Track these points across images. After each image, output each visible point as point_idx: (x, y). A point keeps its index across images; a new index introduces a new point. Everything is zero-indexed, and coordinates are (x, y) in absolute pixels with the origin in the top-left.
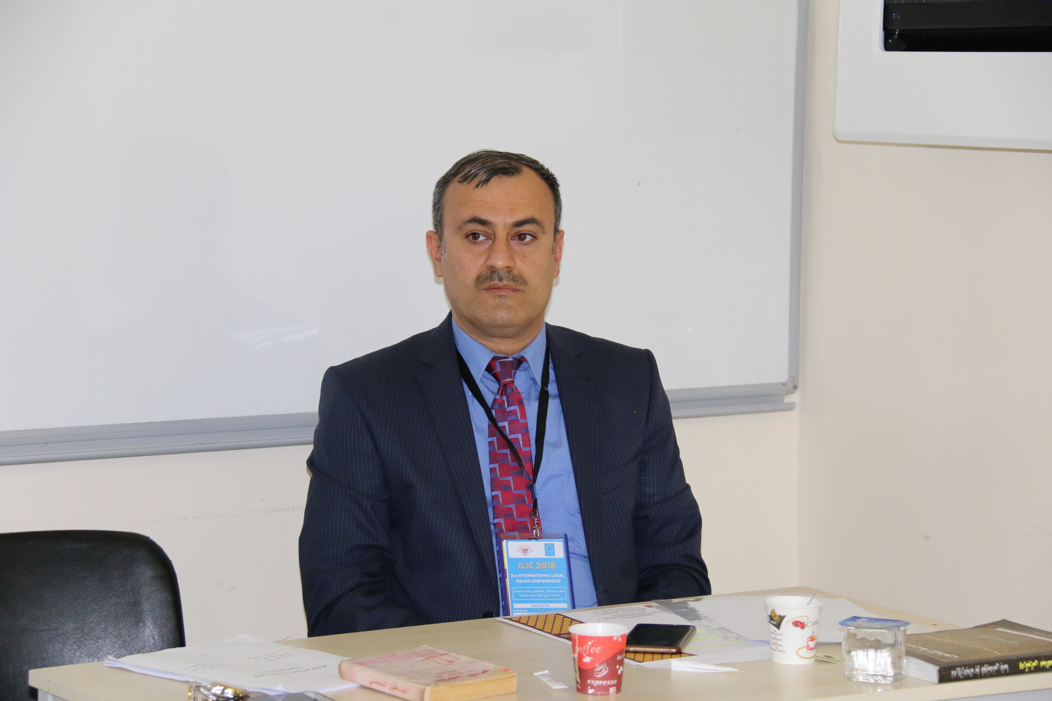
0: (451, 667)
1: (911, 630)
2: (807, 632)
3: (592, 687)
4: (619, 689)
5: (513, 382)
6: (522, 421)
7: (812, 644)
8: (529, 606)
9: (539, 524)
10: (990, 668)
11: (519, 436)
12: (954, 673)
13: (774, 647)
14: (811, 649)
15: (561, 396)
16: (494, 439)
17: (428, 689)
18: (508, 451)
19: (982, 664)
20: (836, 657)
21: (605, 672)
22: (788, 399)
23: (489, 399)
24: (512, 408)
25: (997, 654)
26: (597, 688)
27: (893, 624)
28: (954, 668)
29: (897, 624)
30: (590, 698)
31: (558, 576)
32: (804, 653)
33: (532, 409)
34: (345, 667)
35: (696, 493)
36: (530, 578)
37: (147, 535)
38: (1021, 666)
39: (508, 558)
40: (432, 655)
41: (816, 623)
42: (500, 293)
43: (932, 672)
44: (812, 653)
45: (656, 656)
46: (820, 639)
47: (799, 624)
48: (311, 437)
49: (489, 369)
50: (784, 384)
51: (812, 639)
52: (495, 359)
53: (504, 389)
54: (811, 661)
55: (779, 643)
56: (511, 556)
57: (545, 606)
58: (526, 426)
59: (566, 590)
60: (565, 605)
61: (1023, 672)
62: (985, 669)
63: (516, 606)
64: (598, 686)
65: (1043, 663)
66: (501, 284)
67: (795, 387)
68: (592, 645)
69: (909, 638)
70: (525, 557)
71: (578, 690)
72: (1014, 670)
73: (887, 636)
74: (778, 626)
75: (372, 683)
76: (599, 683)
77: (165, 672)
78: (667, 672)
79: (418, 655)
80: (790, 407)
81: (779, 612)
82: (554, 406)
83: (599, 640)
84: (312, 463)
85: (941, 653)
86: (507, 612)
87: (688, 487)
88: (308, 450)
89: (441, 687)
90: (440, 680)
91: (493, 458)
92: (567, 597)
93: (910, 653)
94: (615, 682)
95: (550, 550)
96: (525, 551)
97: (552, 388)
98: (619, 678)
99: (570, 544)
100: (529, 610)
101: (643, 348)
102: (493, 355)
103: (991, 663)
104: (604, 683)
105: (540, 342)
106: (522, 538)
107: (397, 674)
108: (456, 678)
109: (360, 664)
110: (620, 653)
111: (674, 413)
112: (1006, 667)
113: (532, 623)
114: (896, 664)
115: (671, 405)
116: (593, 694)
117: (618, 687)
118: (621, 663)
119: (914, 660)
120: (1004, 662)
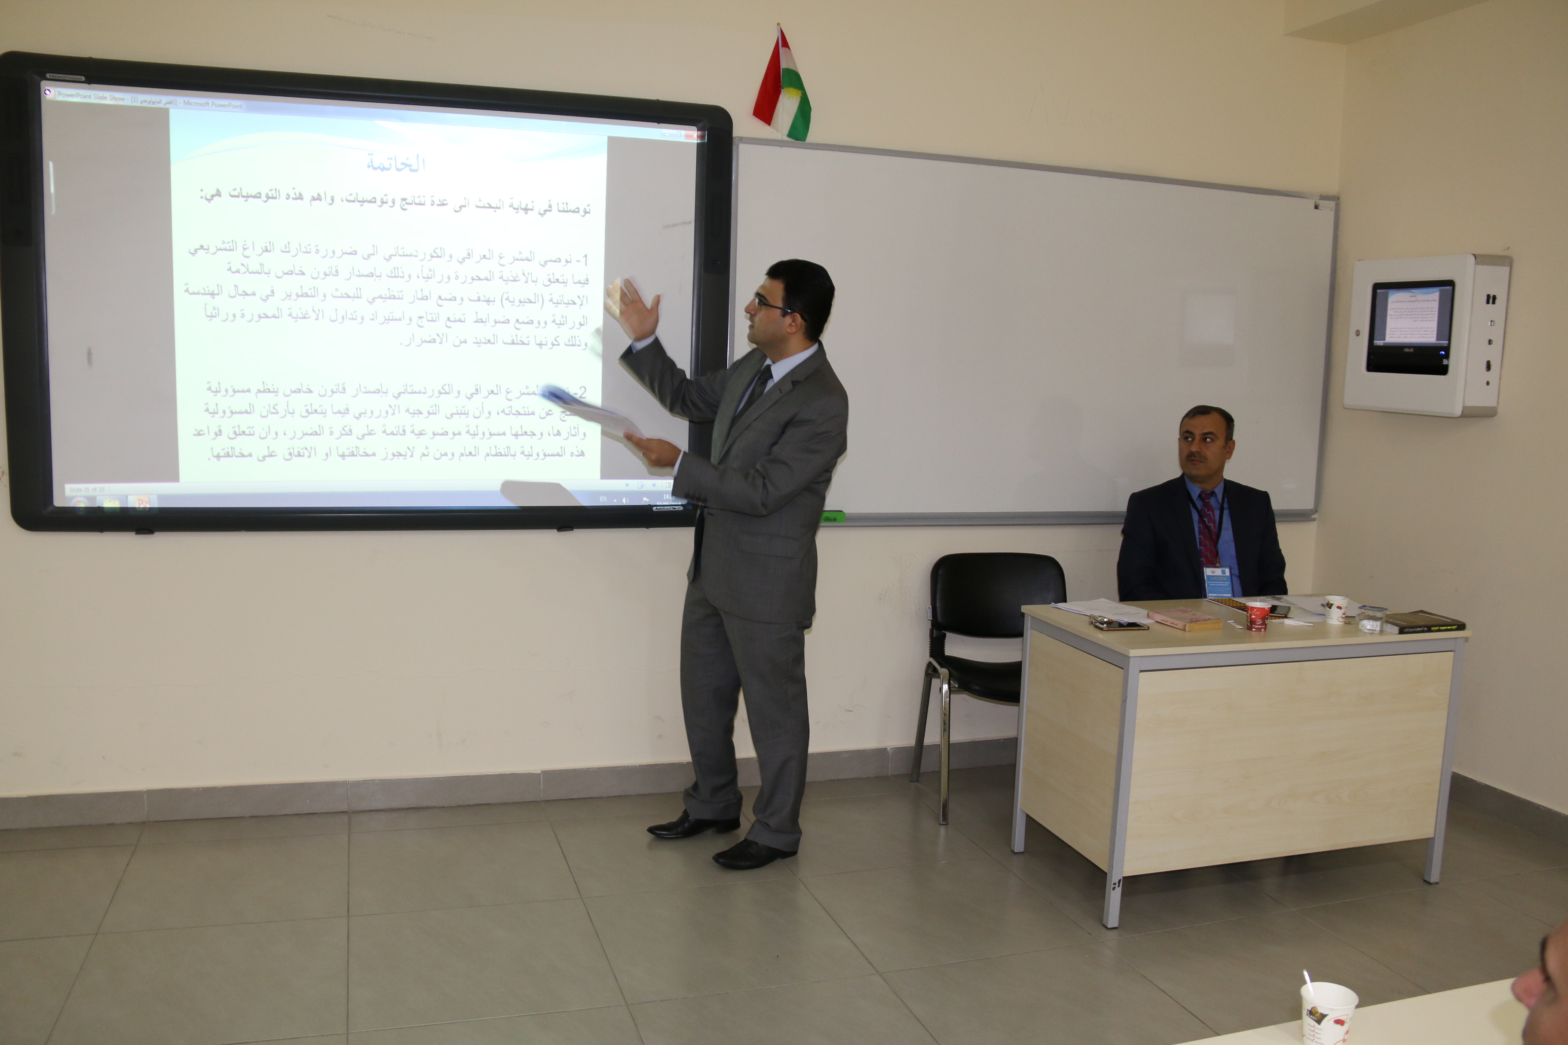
0: (1194, 617)
1: (1388, 613)
2: (1342, 611)
3: (1255, 628)
4: (1265, 630)
5: (1209, 502)
6: (1213, 518)
7: (1344, 616)
8: (1215, 595)
9: (1219, 561)
10: (1420, 629)
11: (1212, 524)
12: (1405, 630)
13: (1327, 616)
14: (1343, 618)
15: (1230, 509)
16: (1201, 525)
17: (1188, 625)
18: (1207, 531)
19: (1417, 627)
20: (1353, 622)
21: (1260, 622)
22: (1313, 516)
23: (1199, 508)
24: (1209, 513)
25: (1423, 623)
26: (1257, 629)
27: (1380, 609)
28: (1405, 628)
29: (1382, 609)
30: (1253, 632)
31: (1226, 583)
32: (1341, 619)
33: (1217, 513)
34: (1150, 613)
35: (1283, 552)
36: (1216, 584)
37: (1053, 557)
38: (1432, 629)
39: (1207, 575)
40: (1185, 612)
41: (1346, 608)
42: (1193, 462)
43: (1396, 629)
44: (1343, 620)
45: (1276, 618)
46: (1347, 615)
47: (1339, 608)
48: (1123, 521)
49: (1200, 496)
50: (1312, 510)
51: (1344, 614)
52: (1202, 492)
53: (1206, 505)
54: (1343, 623)
55: (1330, 615)
56: (1208, 574)
57: (1222, 595)
58: (1215, 520)
59: (1230, 589)
60: (1230, 595)
61: (1432, 631)
62: (1418, 629)
63: (1210, 595)
64: (1257, 628)
65: (1441, 628)
66: (1195, 458)
67: (1316, 511)
68: (1256, 611)
69: (1388, 616)
70: (1213, 575)
71: (1248, 629)
72: (1429, 630)
73: (1379, 614)
74: (1330, 608)
75: (1162, 620)
76: (1258, 626)
77: (1076, 611)
78: (1283, 623)
79: (1180, 611)
80: (1314, 520)
81: (1331, 602)
82: (1226, 512)
83: (1259, 609)
84: (1123, 532)
85: (1399, 622)
86: (1205, 597)
87: (1280, 550)
88: (1122, 527)
89: (1193, 624)
90: (1191, 622)
91: (1200, 533)
92: (1231, 592)
93: (1387, 622)
94: (1263, 627)
95: (1224, 572)
96: (1213, 572)
97: (1226, 505)
98: (1266, 625)
99: (1232, 570)
100: (1215, 597)
101: (1264, 490)
102: (1202, 490)
103: (1420, 627)
104: (1260, 627)
105: (1222, 485)
106: (1212, 567)
107: (1173, 618)
108: (1198, 621)
109: (1157, 613)
110: (1267, 615)
111: (1276, 519)
112: (1426, 629)
113: (1224, 602)
114: (1382, 626)
115: (1276, 516)
116: (1254, 631)
117: (1265, 628)
118: (1267, 619)
119: (1390, 626)
120: (1426, 627)
